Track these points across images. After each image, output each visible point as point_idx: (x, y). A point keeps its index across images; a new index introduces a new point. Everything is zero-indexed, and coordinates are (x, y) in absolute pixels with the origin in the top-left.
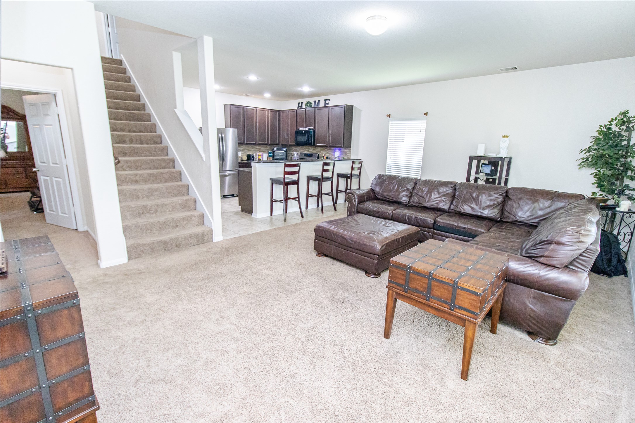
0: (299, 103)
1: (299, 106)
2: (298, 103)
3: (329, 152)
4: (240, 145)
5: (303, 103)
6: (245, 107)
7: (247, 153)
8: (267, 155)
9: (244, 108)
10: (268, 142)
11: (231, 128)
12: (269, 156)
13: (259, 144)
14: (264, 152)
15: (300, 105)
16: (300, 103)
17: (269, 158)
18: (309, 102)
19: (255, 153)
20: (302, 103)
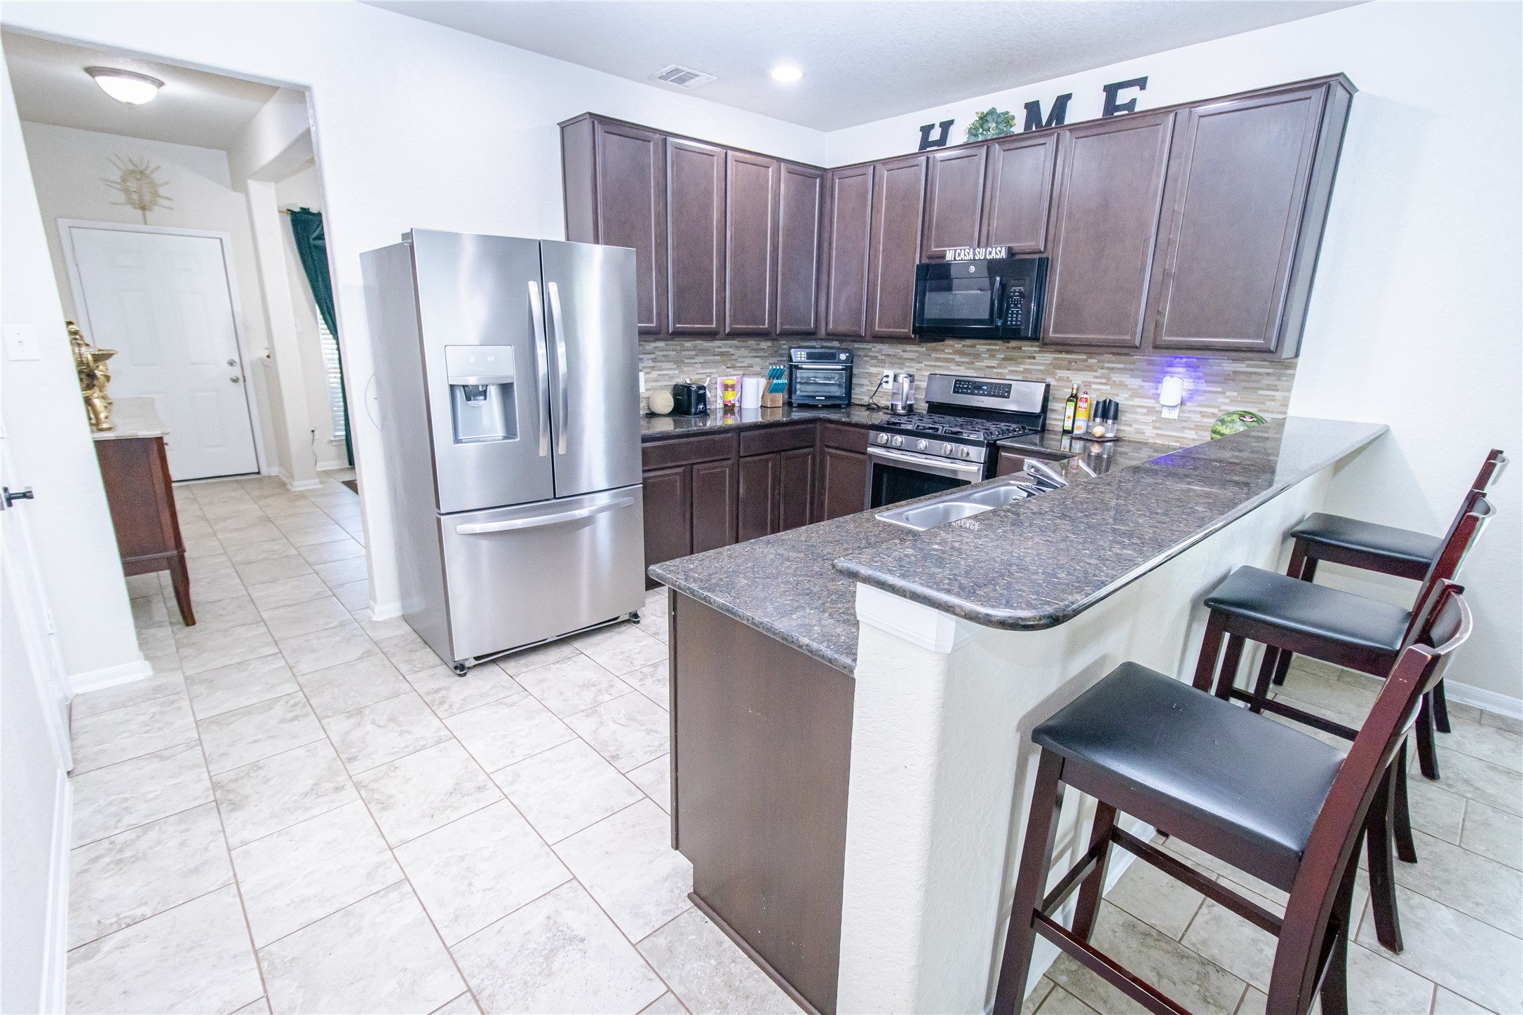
0: (926, 130)
1: (925, 143)
2: (923, 129)
3: (1116, 377)
4: (644, 337)
5: (951, 122)
6: (670, 139)
7: (672, 378)
8: (763, 382)
9: (665, 140)
10: (773, 322)
11: (597, 241)
12: (772, 389)
13: (733, 335)
14: (747, 371)
15: (935, 135)
16: (932, 126)
17: (769, 396)
18: (992, 112)
19: (709, 375)
20: (946, 126)
